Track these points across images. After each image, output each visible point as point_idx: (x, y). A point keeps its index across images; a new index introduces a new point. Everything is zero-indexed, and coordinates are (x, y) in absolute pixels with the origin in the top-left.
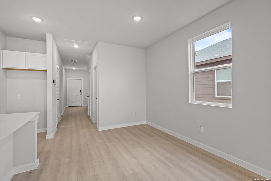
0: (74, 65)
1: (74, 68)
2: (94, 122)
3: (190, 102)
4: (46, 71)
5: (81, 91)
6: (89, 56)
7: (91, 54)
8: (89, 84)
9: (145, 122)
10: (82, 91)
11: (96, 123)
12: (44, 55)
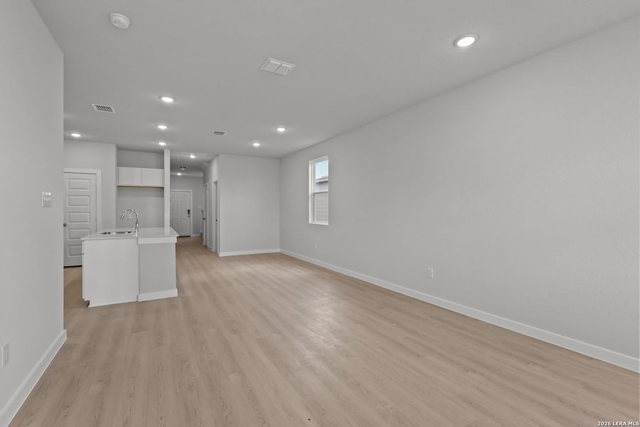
0: (181, 172)
1: (179, 174)
2: (214, 250)
3: (310, 222)
4: (163, 188)
5: (189, 211)
6: (206, 164)
7: (210, 162)
8: (206, 200)
9: (278, 250)
10: (191, 212)
11: (216, 252)
12: (161, 170)
